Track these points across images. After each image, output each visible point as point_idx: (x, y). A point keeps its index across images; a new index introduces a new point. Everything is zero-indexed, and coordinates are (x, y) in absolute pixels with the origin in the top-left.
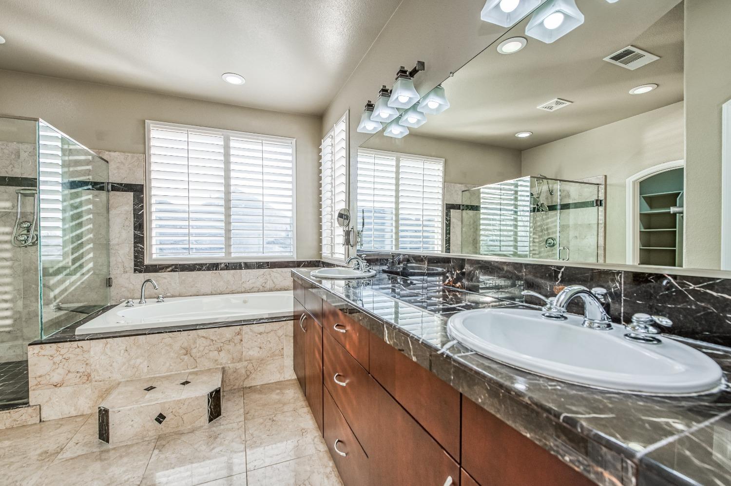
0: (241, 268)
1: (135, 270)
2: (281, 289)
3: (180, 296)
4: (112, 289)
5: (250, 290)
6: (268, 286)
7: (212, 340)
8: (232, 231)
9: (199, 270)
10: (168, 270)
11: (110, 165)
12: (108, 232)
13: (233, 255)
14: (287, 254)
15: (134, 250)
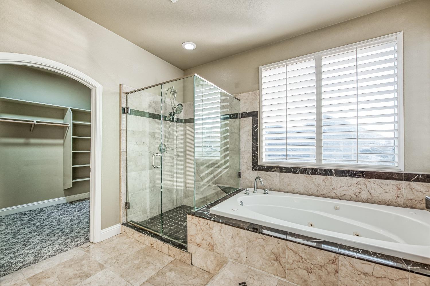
0: (331, 175)
1: (253, 168)
2: (380, 202)
3: (280, 191)
4: (241, 179)
5: (341, 196)
6: (362, 196)
7: (302, 258)
8: (323, 141)
9: (294, 172)
10: (272, 170)
11: (241, 102)
12: (239, 143)
13: (324, 162)
14: (388, 164)
15: (253, 155)
